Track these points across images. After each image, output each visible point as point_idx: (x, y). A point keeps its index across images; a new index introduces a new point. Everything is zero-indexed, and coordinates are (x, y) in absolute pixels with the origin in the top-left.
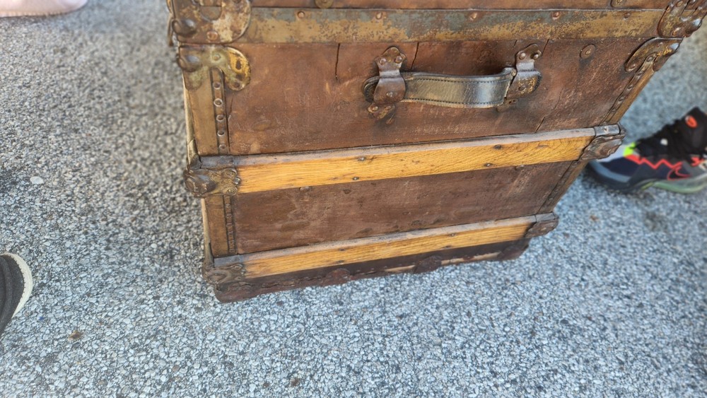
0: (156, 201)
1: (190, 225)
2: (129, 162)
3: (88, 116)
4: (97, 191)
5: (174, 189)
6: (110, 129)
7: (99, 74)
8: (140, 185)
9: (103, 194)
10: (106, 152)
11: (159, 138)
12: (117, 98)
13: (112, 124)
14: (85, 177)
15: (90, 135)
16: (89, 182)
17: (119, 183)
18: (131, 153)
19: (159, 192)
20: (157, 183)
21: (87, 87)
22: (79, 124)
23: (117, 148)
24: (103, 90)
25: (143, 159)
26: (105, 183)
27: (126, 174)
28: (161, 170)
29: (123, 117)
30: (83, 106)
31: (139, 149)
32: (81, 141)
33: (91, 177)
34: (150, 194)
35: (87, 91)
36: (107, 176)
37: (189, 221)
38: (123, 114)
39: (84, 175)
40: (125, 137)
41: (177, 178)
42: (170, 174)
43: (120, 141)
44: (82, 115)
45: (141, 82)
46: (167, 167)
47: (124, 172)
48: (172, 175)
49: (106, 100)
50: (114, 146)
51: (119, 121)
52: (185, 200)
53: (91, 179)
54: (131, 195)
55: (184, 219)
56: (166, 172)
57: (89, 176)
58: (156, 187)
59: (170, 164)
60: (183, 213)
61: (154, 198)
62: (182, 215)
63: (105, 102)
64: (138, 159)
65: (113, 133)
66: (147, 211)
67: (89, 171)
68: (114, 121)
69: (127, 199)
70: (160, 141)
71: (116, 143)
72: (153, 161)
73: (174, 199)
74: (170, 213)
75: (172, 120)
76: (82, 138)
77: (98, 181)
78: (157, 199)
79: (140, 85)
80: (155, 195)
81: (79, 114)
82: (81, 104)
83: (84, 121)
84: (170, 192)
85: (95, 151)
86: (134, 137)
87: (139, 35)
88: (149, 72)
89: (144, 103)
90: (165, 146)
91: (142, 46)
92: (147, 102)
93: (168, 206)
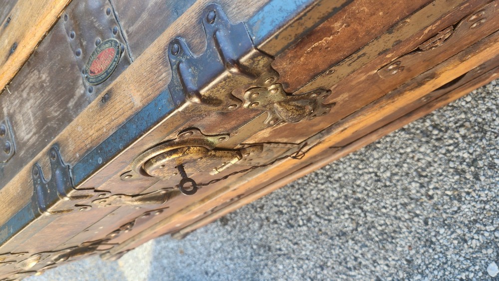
0: (475, 151)
1: (494, 107)
2: (431, 197)
3: (385, 259)
4: (484, 209)
5: (451, 142)
6: (395, 231)
7: (325, 272)
8: (460, 174)
9: (486, 202)
10: (426, 223)
11: (388, 183)
12: (351, 242)
13: (386, 233)
14: (469, 228)
15: (410, 247)
16: (475, 221)
17: (464, 195)
18: (417, 200)
19: (461, 154)
20: (450, 160)
21: (347, 275)
22: (399, 262)
23: (417, 216)
24: (345, 259)
25: (422, 186)
26: (469, 206)
27: (449, 193)
28: (429, 164)
29: (374, 227)
30: (373, 269)
31: (409, 195)
32: (422, 251)
33: (467, 222)
34: (467, 160)
35: (352, 273)
36: (459, 208)
37: (489, 110)
38: (369, 229)
39: (466, 230)
40: (399, 215)
41: (434, 146)
42: (432, 155)
43: (407, 216)
44: (387, 265)
45: (320, 230)
46: (423, 161)
47: (447, 195)
48: (433, 151)
49: (357, 251)
50: (416, 219)
51: (380, 228)
52: (462, 126)
53: (470, 221)
54: (476, 177)
55: (488, 116)
56: (429, 159)
57: (466, 225)
58: (454, 159)
59: (419, 160)
60: (480, 120)
61: (471, 154)
62: (484, 119)
63: (360, 252)
64: (423, 191)
65: (399, 227)
66: (492, 153)
67: (459, 227)
68: (382, 233)
69: (482, 178)
70: (391, 182)
71: (410, 220)
72: (420, 176)
73: (464, 137)
74: (485, 132)
75: (358, 182)
76: (417, 252)
77: (469, 214)
78: (471, 151)
79: (323, 229)
80: (466, 155)
81: (386, 268)
82: (372, 271)
83: (393, 260)
84: (456, 145)
85: (429, 233)
86: (396, 206)
87: (260, 257)
88: (305, 228)
89: (347, 216)
90: (396, 174)
91: (273, 249)
92: (344, 215)
93: (476, 138)
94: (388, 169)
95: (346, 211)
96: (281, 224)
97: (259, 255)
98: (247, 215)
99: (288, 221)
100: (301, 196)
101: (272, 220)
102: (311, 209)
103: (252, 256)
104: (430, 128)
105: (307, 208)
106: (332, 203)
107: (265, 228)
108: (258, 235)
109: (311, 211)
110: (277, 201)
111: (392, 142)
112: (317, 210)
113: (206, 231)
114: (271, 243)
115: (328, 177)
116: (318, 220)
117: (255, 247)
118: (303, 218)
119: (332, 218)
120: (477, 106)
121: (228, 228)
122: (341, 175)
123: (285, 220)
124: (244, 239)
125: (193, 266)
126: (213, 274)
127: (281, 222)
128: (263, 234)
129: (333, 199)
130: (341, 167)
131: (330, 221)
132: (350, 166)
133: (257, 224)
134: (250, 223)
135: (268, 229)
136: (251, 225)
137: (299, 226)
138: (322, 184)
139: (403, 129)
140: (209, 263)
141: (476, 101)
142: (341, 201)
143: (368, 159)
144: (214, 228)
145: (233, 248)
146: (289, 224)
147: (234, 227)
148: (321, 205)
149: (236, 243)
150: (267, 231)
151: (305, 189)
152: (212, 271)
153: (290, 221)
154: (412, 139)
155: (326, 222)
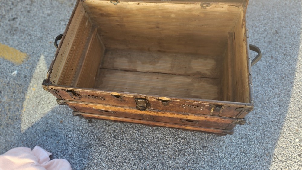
0: (183, 148)
1: (194, 139)
2: (164, 154)
3: (139, 165)
4: (175, 165)
5: (179, 141)
6: (147, 158)
7: (116, 159)
8: (175, 152)
9: (176, 163)
10: (157, 160)
11: (155, 142)
12: (131, 154)
13: (144, 157)
14: (168, 168)
15: (148, 165)
16: (170, 167)
17: (172, 158)
18: (159, 152)
19: (179, 146)
20: (175, 146)
21: (123, 164)
22: (142, 168)
23: (157, 157)
24: (126, 158)
25: (164, 149)
26: (172, 162)
27: (169, 155)
28: (170, 144)
29: (142, 153)
30: (133, 166)
31: (158, 149)
32: (151, 168)
33: (168, 166)
34: (179, 149)
35: (125, 164)
36: (169, 161)
37: (192, 139)
38: (140, 153)
39: (167, 168)
40: (152, 153)
41: (174, 140)
42: (172, 142)
43: (153, 155)
44: (138, 167)
45: (124, 144)
46: (169, 142)
47: (168, 155)
48: (173, 141)
49: (131, 158)
50: (155, 158)
51: (143, 154)
52: (184, 139)
53: (169, 166)
54: (179, 155)
55: (191, 141)
56: (170, 143)
57: (167, 167)
58: (176, 147)
59: (167, 141)
60: (189, 140)
61: (181, 148)
62: (190, 141)
63: (132, 158)
64: (163, 150)
65: (149, 157)
66: (186, 151)
67: (165, 167)
68: (143, 156)
69: (180, 156)
70: (156, 142)
71: (154, 157)
72: (165, 146)
73: (182, 142)
74: (188, 144)
75: (147, 137)
76: (149, 168)
77: (170, 164)
78: (182, 147)
79: (126, 145)
80: (180, 147)
81: (137, 168)
82: (131, 167)
83: (141, 166)
84: (179, 143)
85: (156, 164)
86: (153, 150)
87: (95, 142)
88: (119, 141)
89: (136, 145)
90: (159, 141)
91: (102, 142)
92: (135, 144)
93: (185, 144)
94: (158, 138)
95: (137, 143)
96: (112, 135)
97: (95, 141)
98: (101, 124)
99: (115, 135)
100: (126, 130)
101: (109, 132)
102: (126, 136)
103: (92, 140)
104: (176, 134)
105: (125, 135)
106: (134, 138)
107: (105, 133)
108: (100, 134)
109: (125, 137)
110: (116, 126)
111: (164, 131)
112: (128, 137)
113: (79, 121)
114: (103, 139)
115: (139, 130)
116: (126, 141)
117: (96, 137)
118: (121, 137)
119: (131, 143)
120: (191, 136)
121: (90, 125)
122: (143, 131)
123: (114, 134)
124: (94, 132)
125: (63, 130)
126: (70, 138)
127: (113, 134)
128: (102, 134)
129: (135, 137)
130: (145, 129)
131: (129, 143)
132: (148, 130)
133: (103, 130)
134: (100, 128)
135: (106, 134)
136: (100, 129)
137: (118, 139)
138: (135, 131)
139: (169, 130)
140: (71, 133)
141: (191, 135)
142: (138, 139)
143: (154, 132)
144: (84, 121)
145: (86, 133)
146: (115, 137)
147: (93, 126)
148: (130, 137)
149: (89, 132)
150: (105, 134)
151: (128, 129)
152: (70, 136)
153: (116, 136)
154: (170, 134)
155: (128, 143)
